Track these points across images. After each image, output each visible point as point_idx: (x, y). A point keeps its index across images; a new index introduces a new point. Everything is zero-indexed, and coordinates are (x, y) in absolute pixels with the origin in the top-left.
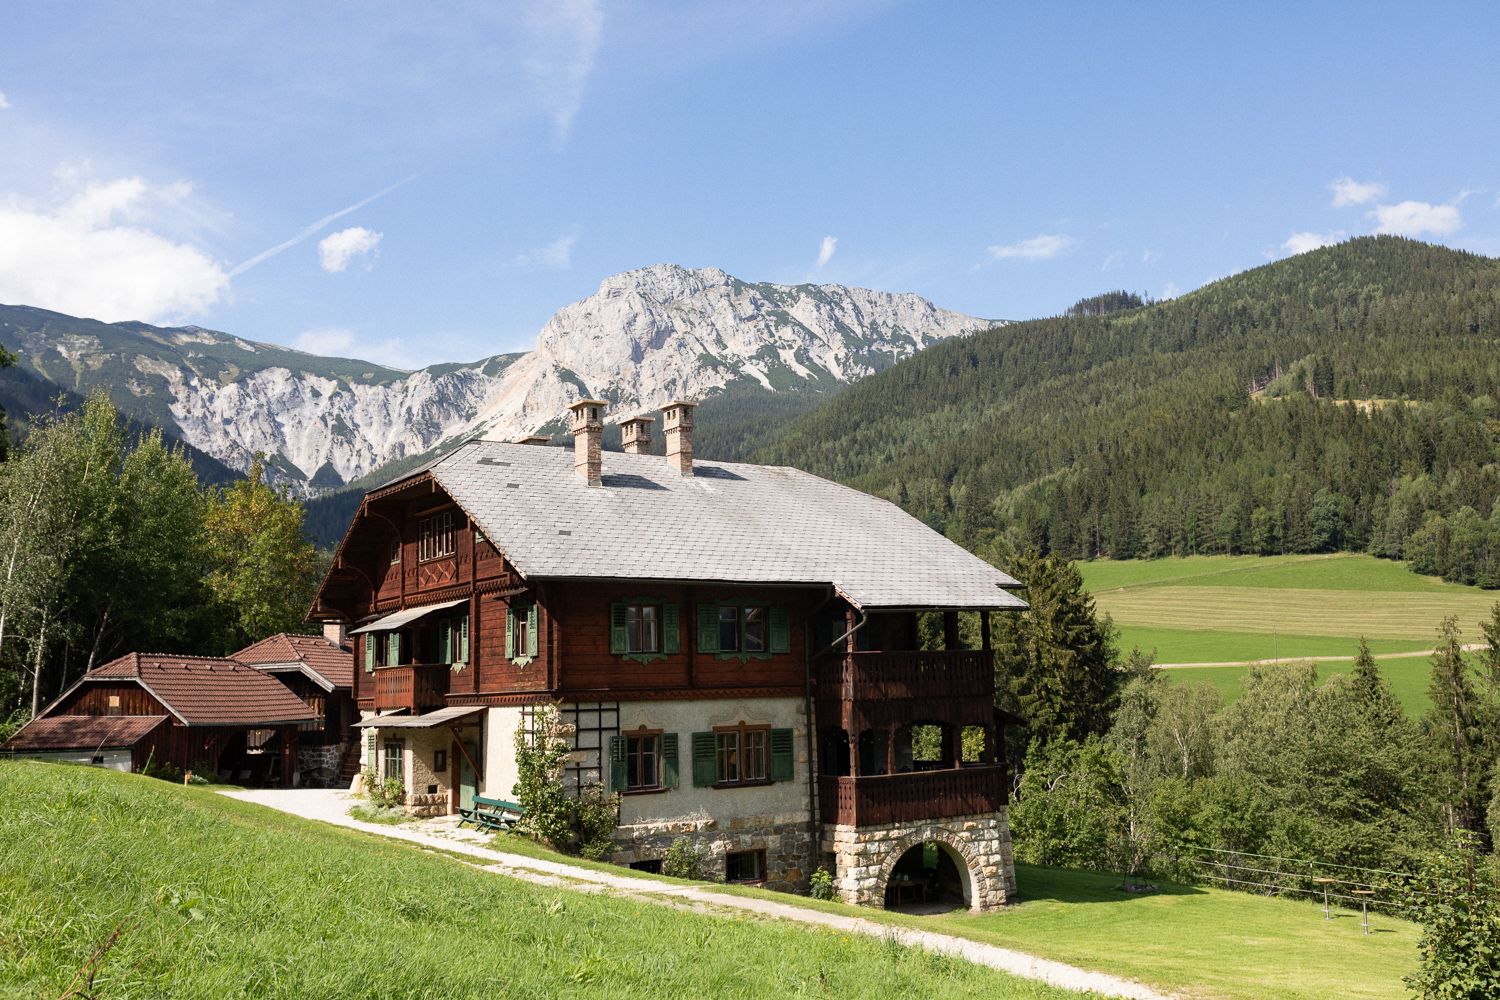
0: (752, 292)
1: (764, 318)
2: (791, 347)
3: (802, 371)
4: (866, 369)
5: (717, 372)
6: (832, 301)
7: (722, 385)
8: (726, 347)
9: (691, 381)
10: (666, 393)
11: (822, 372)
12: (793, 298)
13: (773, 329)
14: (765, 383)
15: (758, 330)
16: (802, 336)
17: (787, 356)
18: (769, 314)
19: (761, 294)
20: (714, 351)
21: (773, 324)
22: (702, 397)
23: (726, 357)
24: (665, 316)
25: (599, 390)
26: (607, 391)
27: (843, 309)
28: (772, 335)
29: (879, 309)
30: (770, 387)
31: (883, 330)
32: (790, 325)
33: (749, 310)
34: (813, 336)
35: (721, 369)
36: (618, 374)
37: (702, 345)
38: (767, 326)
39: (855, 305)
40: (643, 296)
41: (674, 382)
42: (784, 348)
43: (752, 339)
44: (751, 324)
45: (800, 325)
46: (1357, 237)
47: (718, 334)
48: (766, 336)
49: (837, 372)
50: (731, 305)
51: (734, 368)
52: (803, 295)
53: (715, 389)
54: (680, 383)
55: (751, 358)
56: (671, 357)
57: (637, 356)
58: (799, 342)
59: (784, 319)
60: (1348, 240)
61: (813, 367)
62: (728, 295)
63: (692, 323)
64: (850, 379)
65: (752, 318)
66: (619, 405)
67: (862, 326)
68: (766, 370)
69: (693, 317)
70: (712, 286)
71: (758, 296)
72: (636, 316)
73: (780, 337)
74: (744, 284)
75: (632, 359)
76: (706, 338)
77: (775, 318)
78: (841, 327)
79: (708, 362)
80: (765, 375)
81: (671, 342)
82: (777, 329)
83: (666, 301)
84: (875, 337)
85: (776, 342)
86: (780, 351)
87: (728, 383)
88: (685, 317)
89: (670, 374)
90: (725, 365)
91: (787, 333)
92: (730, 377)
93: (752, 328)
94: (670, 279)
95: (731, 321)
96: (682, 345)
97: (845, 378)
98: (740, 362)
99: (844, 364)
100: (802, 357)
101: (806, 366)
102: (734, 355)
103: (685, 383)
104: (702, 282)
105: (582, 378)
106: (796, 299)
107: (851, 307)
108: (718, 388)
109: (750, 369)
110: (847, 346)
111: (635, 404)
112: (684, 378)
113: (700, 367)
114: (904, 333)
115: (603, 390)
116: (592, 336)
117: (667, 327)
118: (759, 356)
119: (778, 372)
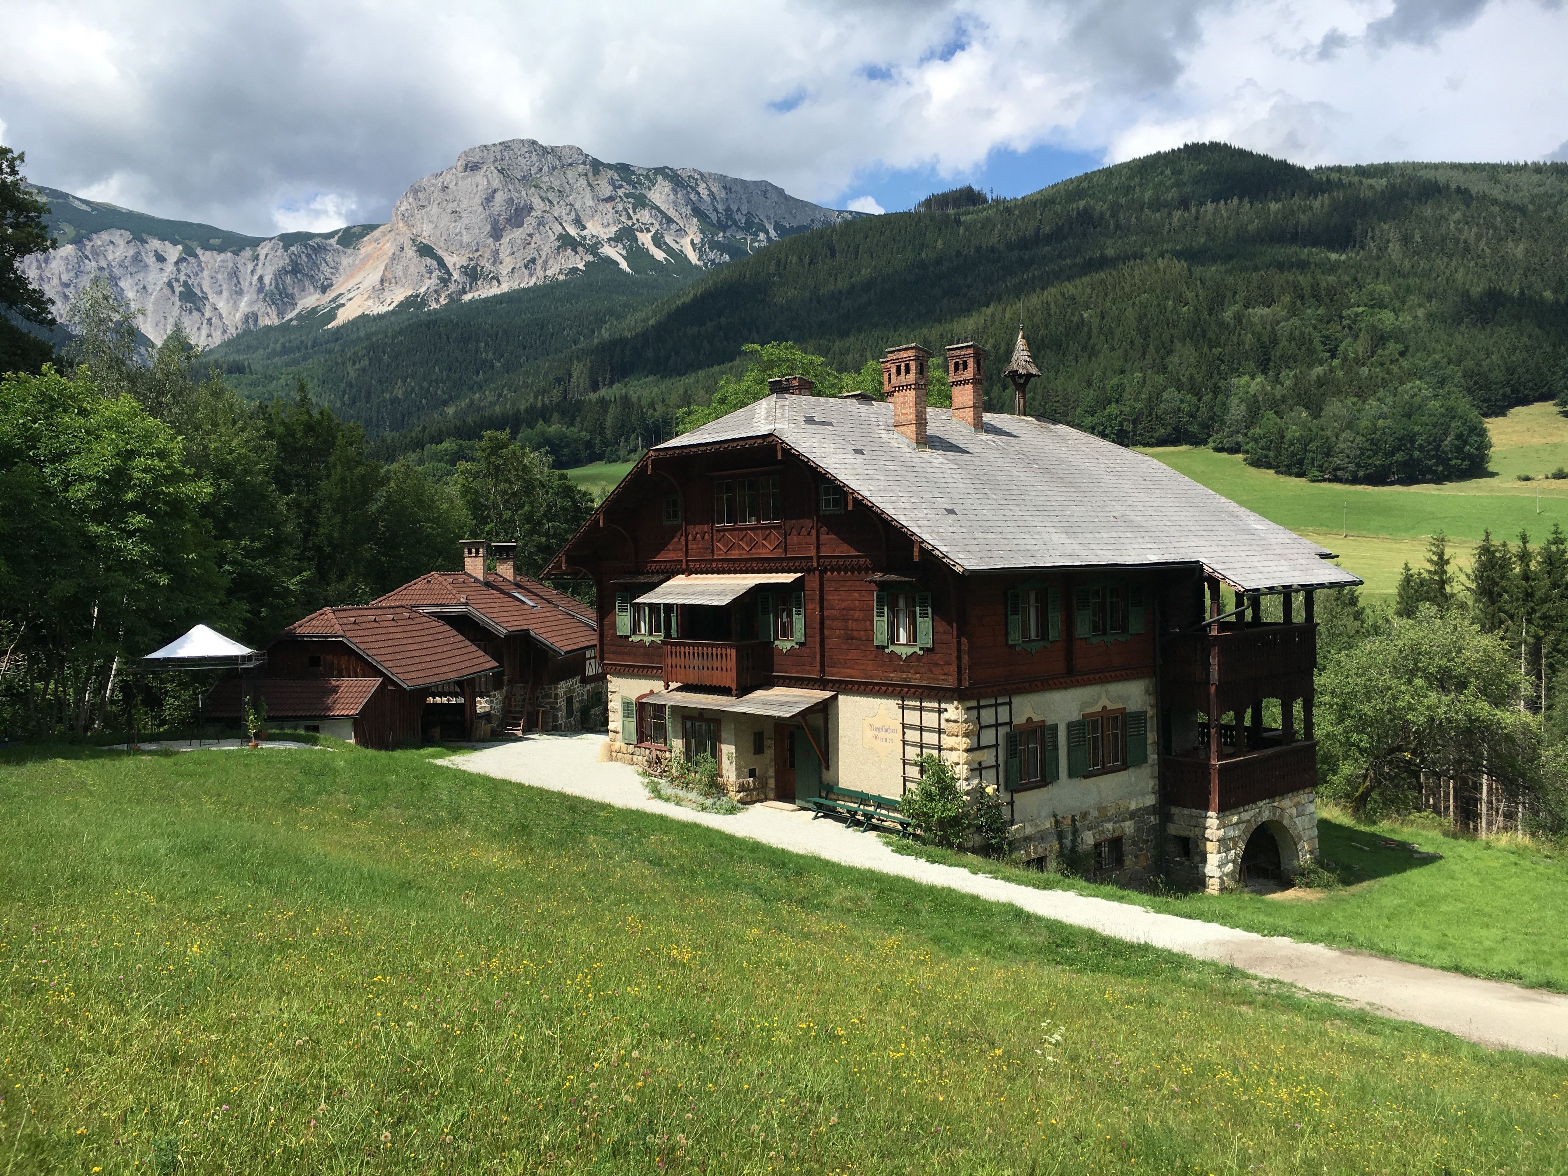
0: (610, 173)
1: (622, 200)
2: (649, 231)
3: (659, 255)
4: (721, 255)
5: (577, 253)
6: (688, 185)
7: (581, 266)
8: (585, 228)
9: (550, 262)
10: (526, 272)
11: (679, 256)
12: (650, 181)
13: (631, 211)
14: (624, 265)
15: (617, 212)
16: (659, 219)
17: (645, 239)
18: (627, 196)
19: (619, 175)
20: (573, 231)
21: (630, 206)
22: (562, 278)
23: (585, 238)
24: (524, 193)
25: (458, 266)
26: (466, 267)
27: (698, 194)
28: (630, 218)
29: (733, 195)
30: (628, 270)
31: (737, 217)
32: (647, 209)
33: (607, 191)
34: (670, 220)
35: (580, 249)
36: (477, 250)
37: (561, 224)
38: (626, 210)
39: (710, 190)
40: (501, 171)
41: (533, 260)
42: (642, 231)
43: (611, 221)
44: (609, 206)
45: (657, 208)
46: (1189, 143)
47: (577, 215)
48: (623, 219)
49: (693, 257)
50: (590, 185)
51: (593, 249)
52: (660, 178)
53: (575, 270)
54: (539, 262)
55: (609, 240)
56: (531, 235)
57: (497, 234)
58: (657, 226)
59: (641, 202)
60: (1182, 147)
61: (669, 250)
62: (586, 175)
63: (550, 202)
64: (705, 265)
65: (610, 199)
66: (479, 283)
67: (718, 212)
68: (624, 253)
69: (551, 196)
70: (570, 165)
71: (616, 177)
72: (495, 191)
73: (638, 220)
74: (602, 164)
75: (491, 236)
76: (565, 217)
77: (632, 201)
78: (697, 212)
79: (567, 242)
80: (624, 257)
81: (530, 222)
82: (634, 212)
83: (525, 177)
84: (730, 223)
85: (634, 224)
86: (638, 234)
87: (587, 265)
88: (544, 195)
89: (531, 252)
90: (584, 246)
91: (645, 216)
92: (590, 258)
93: (610, 210)
94: (527, 155)
95: (590, 203)
96: (541, 223)
97: (700, 263)
98: (598, 244)
99: (700, 249)
100: (658, 241)
101: (663, 250)
102: (593, 236)
103: (546, 262)
104: (560, 159)
105: (440, 253)
106: (653, 183)
107: (706, 192)
108: (578, 269)
109: (610, 251)
110: (702, 232)
111: (495, 283)
112: (544, 257)
113: (559, 247)
114: (756, 220)
115: (462, 266)
116: (449, 211)
117: (526, 205)
118: (616, 239)
119: (636, 254)
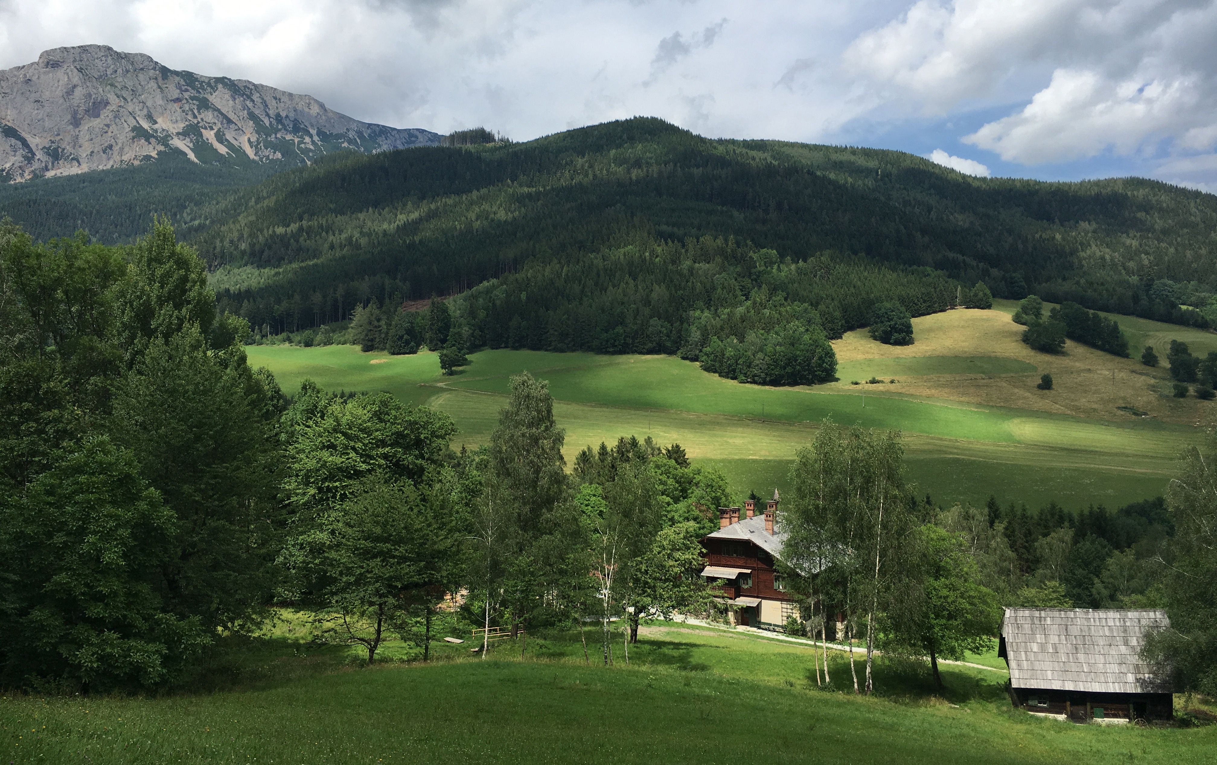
0: (177, 79)
1: (188, 102)
2: (212, 129)
3: (222, 150)
4: (275, 153)
5: (150, 143)
6: (244, 94)
7: (154, 154)
8: (156, 122)
9: (126, 149)
10: (104, 155)
11: (239, 151)
12: (212, 88)
13: (196, 112)
14: (192, 156)
15: (183, 111)
16: (221, 119)
17: (209, 135)
18: (192, 98)
19: (185, 80)
20: (145, 125)
21: (196, 107)
22: (136, 163)
23: (156, 131)
24: (101, 90)
25: (40, 147)
26: (49, 149)
27: (253, 101)
28: (195, 117)
29: (282, 105)
30: (196, 160)
31: (286, 122)
32: (210, 110)
33: (176, 94)
34: (229, 121)
35: (153, 140)
36: (58, 135)
37: (135, 118)
38: (192, 110)
39: (263, 99)
40: (80, 70)
41: (110, 147)
42: (206, 128)
43: (179, 118)
44: (176, 106)
45: (219, 111)
47: (149, 111)
48: (190, 117)
49: (250, 152)
50: (159, 87)
51: (164, 140)
52: (220, 86)
53: (148, 158)
54: (116, 148)
55: (178, 134)
56: (108, 126)
57: (76, 122)
58: (219, 125)
59: (204, 104)
61: (230, 146)
62: (156, 79)
63: (125, 99)
64: (261, 159)
65: (178, 100)
66: (60, 162)
67: (270, 117)
68: (191, 145)
69: (125, 93)
70: (142, 69)
71: (182, 82)
72: (75, 86)
73: (202, 119)
74: (169, 70)
75: (71, 124)
76: (138, 113)
77: (197, 103)
78: (252, 116)
79: (139, 133)
80: (191, 149)
81: (106, 114)
82: (199, 112)
83: (101, 77)
84: (280, 127)
85: (198, 123)
86: (202, 130)
87: (159, 153)
88: (119, 93)
89: (107, 140)
90: (156, 138)
91: (209, 116)
92: (162, 148)
93: (178, 109)
94: (103, 58)
95: (160, 102)
96: (117, 116)
97: (257, 158)
98: (168, 136)
99: (256, 147)
100: (220, 137)
101: (225, 146)
102: (163, 130)
103: (122, 149)
104: (132, 64)
105: (24, 135)
106: (214, 89)
107: (260, 100)
108: (151, 157)
109: (179, 143)
110: (258, 132)
111: (75, 163)
112: (120, 145)
113: (134, 138)
114: (302, 126)
115: (45, 147)
116: (32, 100)
117: (102, 100)
118: (184, 134)
119: (202, 147)
